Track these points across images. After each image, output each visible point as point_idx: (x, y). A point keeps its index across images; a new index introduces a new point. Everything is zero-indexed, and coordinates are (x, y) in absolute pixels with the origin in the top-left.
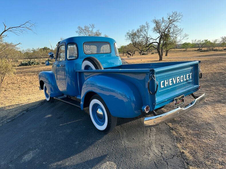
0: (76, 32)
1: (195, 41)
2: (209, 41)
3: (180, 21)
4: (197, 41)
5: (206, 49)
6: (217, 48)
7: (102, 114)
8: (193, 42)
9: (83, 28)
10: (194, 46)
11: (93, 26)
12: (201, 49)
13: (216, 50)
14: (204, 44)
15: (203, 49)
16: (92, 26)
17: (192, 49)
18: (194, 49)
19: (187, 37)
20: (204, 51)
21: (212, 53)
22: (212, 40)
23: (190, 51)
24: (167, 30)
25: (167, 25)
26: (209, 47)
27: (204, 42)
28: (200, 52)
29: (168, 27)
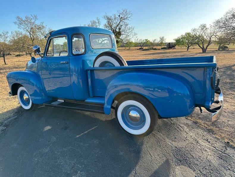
0: (15, 23)
1: (137, 40)
2: (149, 41)
3: (130, 19)
4: (139, 40)
5: (147, 48)
6: (156, 47)
7: (138, 115)
8: (136, 41)
9: (24, 19)
10: (137, 45)
11: (36, 18)
12: (142, 47)
13: (155, 49)
14: (145, 43)
15: (144, 48)
16: (34, 17)
17: (134, 48)
18: (136, 48)
19: (136, 36)
20: (146, 50)
21: (153, 51)
22: (151, 40)
23: (133, 50)
24: (118, 28)
25: (118, 23)
26: (150, 46)
27: (145, 41)
28: (143, 50)
29: (119, 24)
